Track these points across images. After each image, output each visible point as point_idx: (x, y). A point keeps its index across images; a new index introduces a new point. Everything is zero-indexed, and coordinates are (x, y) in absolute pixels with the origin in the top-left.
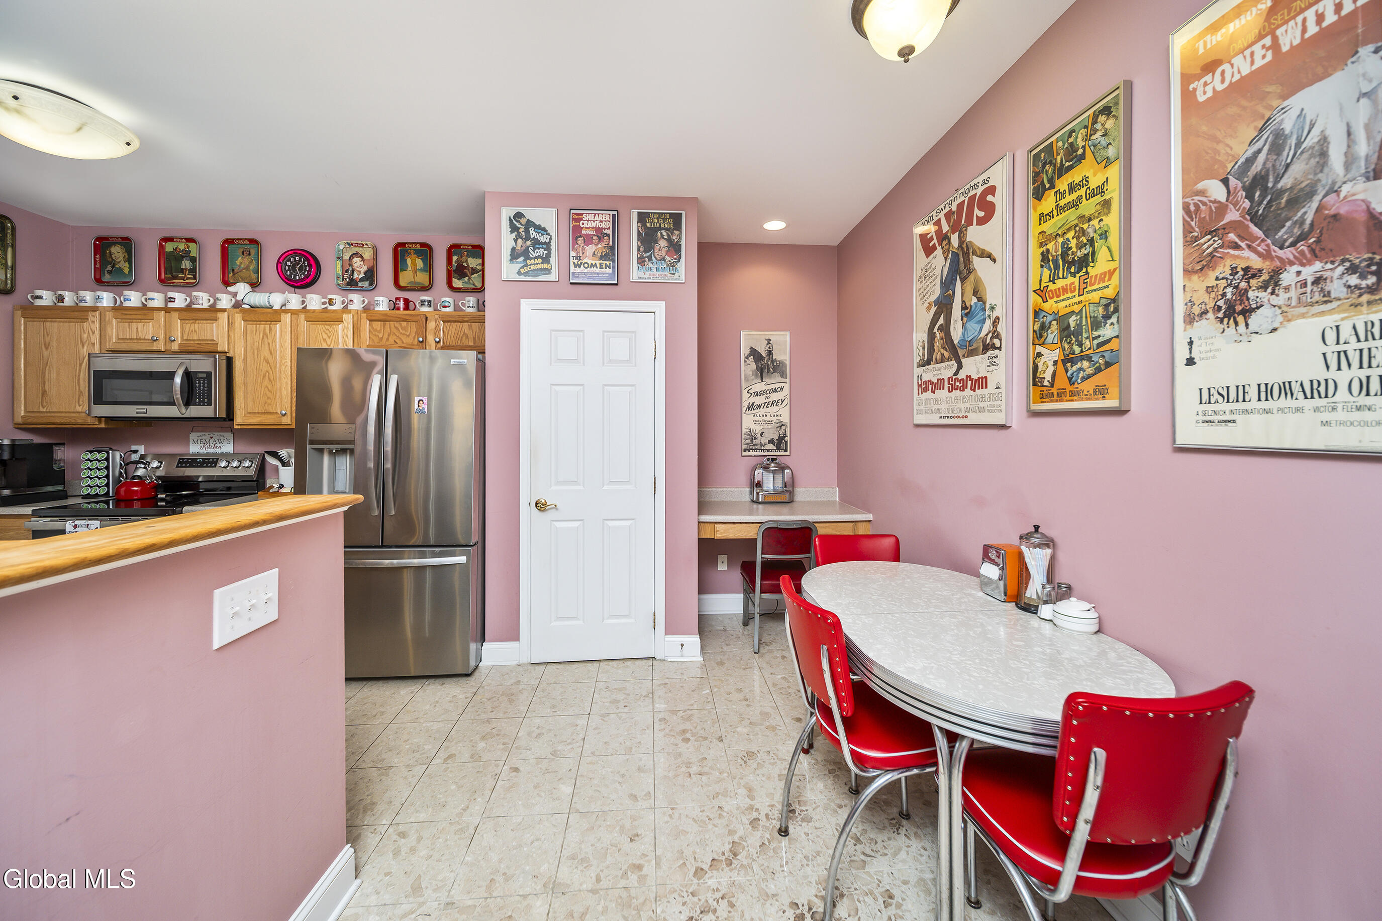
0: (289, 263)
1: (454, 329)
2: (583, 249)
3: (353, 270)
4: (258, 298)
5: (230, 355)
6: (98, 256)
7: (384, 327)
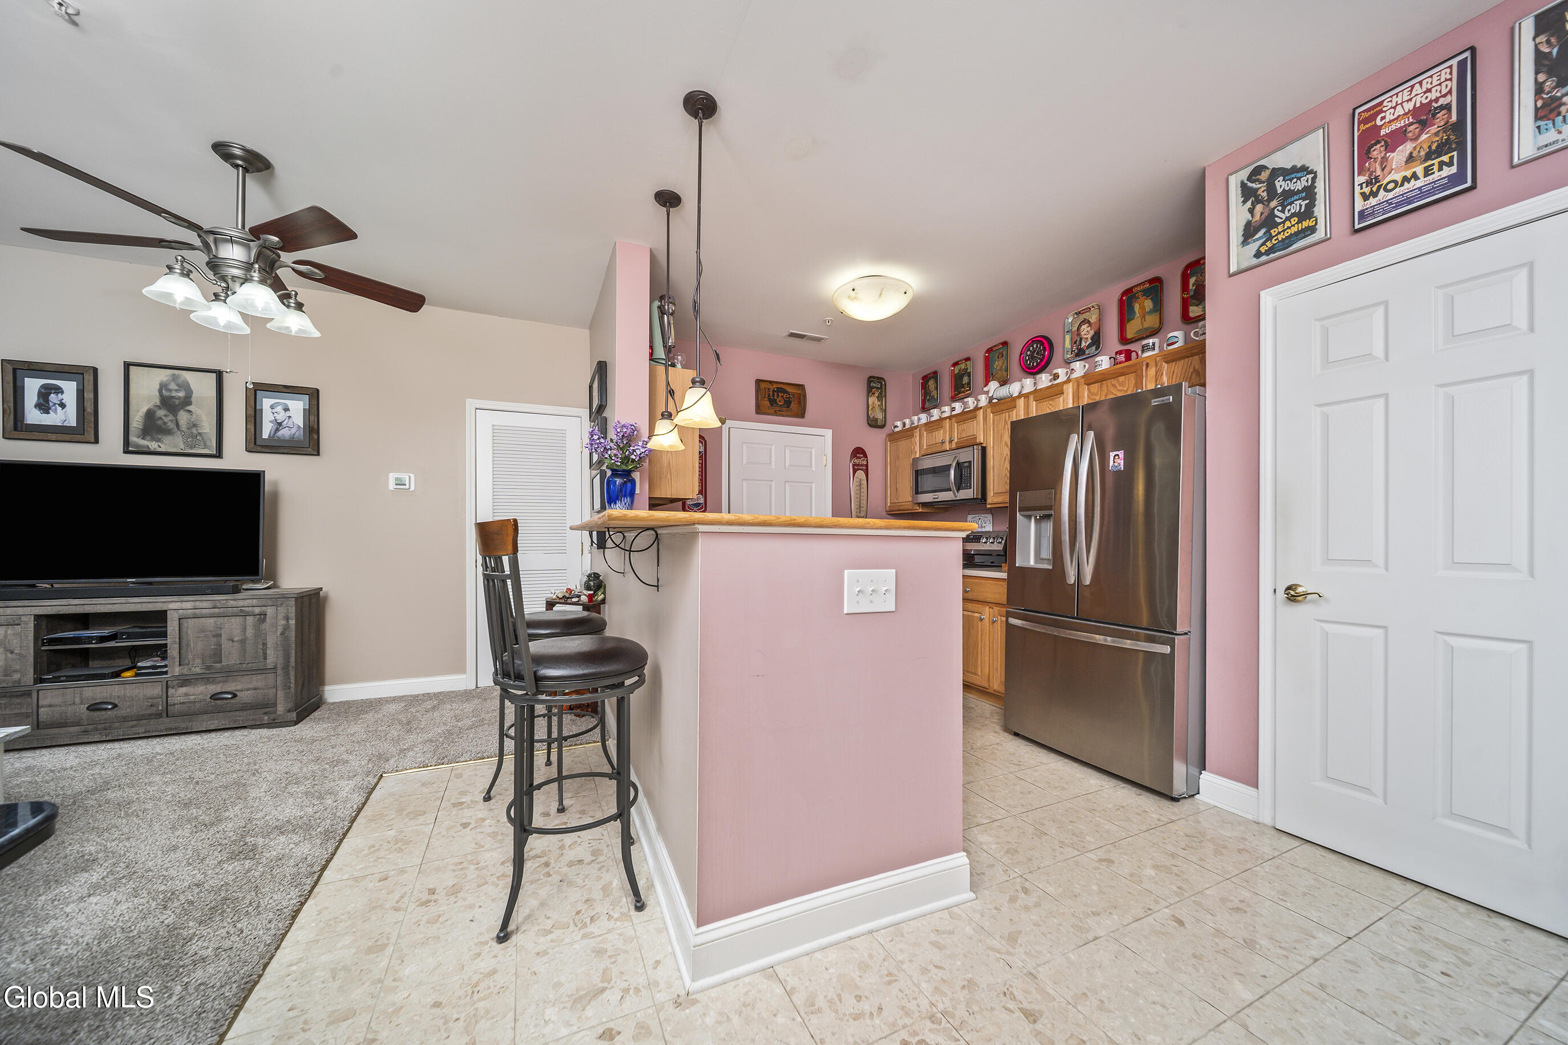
0: (1029, 353)
1: (1180, 367)
2: (1384, 159)
3: (1081, 339)
4: (1003, 392)
5: (984, 445)
6: (923, 391)
7: (1101, 387)
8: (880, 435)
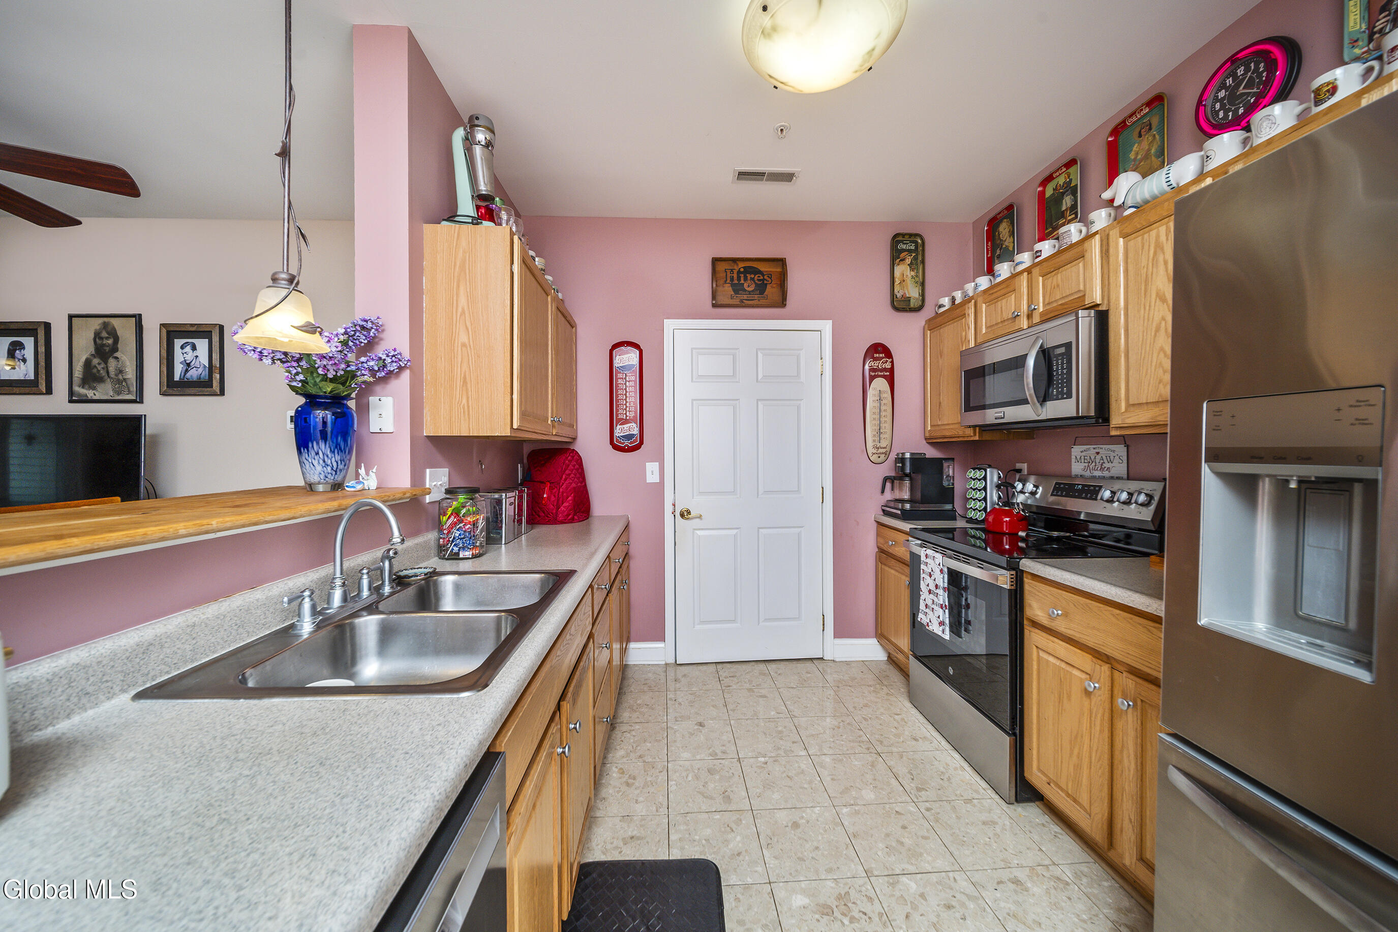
4: (1153, 186)
6: (989, 244)
8: (914, 324)
